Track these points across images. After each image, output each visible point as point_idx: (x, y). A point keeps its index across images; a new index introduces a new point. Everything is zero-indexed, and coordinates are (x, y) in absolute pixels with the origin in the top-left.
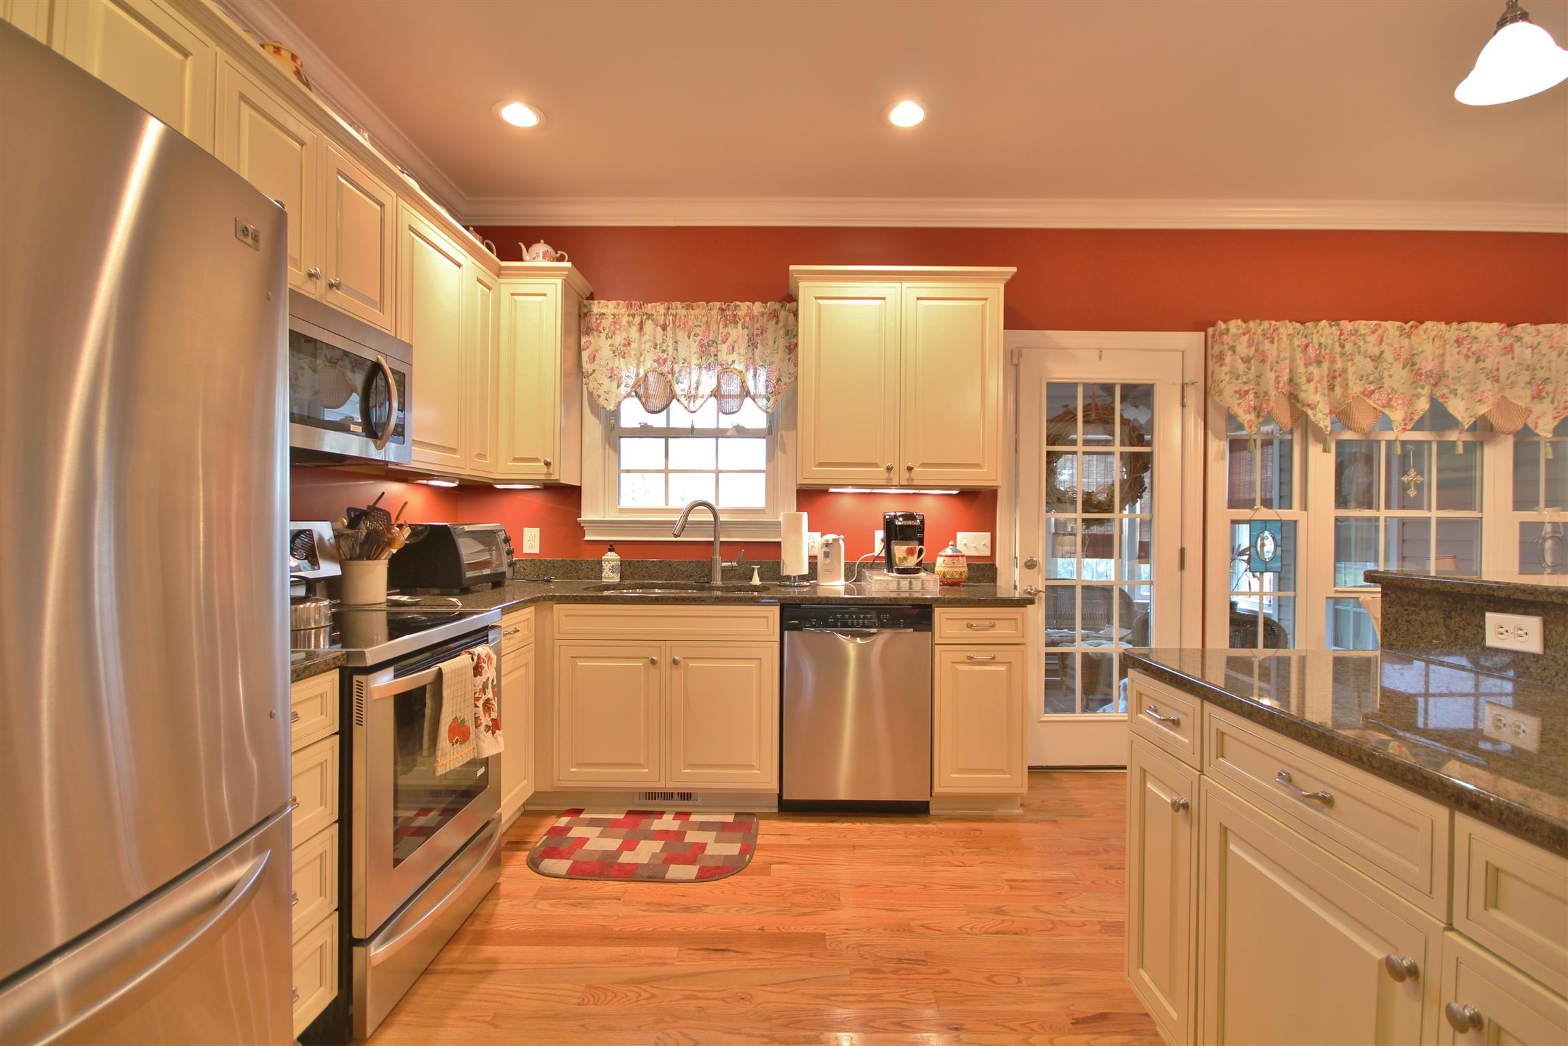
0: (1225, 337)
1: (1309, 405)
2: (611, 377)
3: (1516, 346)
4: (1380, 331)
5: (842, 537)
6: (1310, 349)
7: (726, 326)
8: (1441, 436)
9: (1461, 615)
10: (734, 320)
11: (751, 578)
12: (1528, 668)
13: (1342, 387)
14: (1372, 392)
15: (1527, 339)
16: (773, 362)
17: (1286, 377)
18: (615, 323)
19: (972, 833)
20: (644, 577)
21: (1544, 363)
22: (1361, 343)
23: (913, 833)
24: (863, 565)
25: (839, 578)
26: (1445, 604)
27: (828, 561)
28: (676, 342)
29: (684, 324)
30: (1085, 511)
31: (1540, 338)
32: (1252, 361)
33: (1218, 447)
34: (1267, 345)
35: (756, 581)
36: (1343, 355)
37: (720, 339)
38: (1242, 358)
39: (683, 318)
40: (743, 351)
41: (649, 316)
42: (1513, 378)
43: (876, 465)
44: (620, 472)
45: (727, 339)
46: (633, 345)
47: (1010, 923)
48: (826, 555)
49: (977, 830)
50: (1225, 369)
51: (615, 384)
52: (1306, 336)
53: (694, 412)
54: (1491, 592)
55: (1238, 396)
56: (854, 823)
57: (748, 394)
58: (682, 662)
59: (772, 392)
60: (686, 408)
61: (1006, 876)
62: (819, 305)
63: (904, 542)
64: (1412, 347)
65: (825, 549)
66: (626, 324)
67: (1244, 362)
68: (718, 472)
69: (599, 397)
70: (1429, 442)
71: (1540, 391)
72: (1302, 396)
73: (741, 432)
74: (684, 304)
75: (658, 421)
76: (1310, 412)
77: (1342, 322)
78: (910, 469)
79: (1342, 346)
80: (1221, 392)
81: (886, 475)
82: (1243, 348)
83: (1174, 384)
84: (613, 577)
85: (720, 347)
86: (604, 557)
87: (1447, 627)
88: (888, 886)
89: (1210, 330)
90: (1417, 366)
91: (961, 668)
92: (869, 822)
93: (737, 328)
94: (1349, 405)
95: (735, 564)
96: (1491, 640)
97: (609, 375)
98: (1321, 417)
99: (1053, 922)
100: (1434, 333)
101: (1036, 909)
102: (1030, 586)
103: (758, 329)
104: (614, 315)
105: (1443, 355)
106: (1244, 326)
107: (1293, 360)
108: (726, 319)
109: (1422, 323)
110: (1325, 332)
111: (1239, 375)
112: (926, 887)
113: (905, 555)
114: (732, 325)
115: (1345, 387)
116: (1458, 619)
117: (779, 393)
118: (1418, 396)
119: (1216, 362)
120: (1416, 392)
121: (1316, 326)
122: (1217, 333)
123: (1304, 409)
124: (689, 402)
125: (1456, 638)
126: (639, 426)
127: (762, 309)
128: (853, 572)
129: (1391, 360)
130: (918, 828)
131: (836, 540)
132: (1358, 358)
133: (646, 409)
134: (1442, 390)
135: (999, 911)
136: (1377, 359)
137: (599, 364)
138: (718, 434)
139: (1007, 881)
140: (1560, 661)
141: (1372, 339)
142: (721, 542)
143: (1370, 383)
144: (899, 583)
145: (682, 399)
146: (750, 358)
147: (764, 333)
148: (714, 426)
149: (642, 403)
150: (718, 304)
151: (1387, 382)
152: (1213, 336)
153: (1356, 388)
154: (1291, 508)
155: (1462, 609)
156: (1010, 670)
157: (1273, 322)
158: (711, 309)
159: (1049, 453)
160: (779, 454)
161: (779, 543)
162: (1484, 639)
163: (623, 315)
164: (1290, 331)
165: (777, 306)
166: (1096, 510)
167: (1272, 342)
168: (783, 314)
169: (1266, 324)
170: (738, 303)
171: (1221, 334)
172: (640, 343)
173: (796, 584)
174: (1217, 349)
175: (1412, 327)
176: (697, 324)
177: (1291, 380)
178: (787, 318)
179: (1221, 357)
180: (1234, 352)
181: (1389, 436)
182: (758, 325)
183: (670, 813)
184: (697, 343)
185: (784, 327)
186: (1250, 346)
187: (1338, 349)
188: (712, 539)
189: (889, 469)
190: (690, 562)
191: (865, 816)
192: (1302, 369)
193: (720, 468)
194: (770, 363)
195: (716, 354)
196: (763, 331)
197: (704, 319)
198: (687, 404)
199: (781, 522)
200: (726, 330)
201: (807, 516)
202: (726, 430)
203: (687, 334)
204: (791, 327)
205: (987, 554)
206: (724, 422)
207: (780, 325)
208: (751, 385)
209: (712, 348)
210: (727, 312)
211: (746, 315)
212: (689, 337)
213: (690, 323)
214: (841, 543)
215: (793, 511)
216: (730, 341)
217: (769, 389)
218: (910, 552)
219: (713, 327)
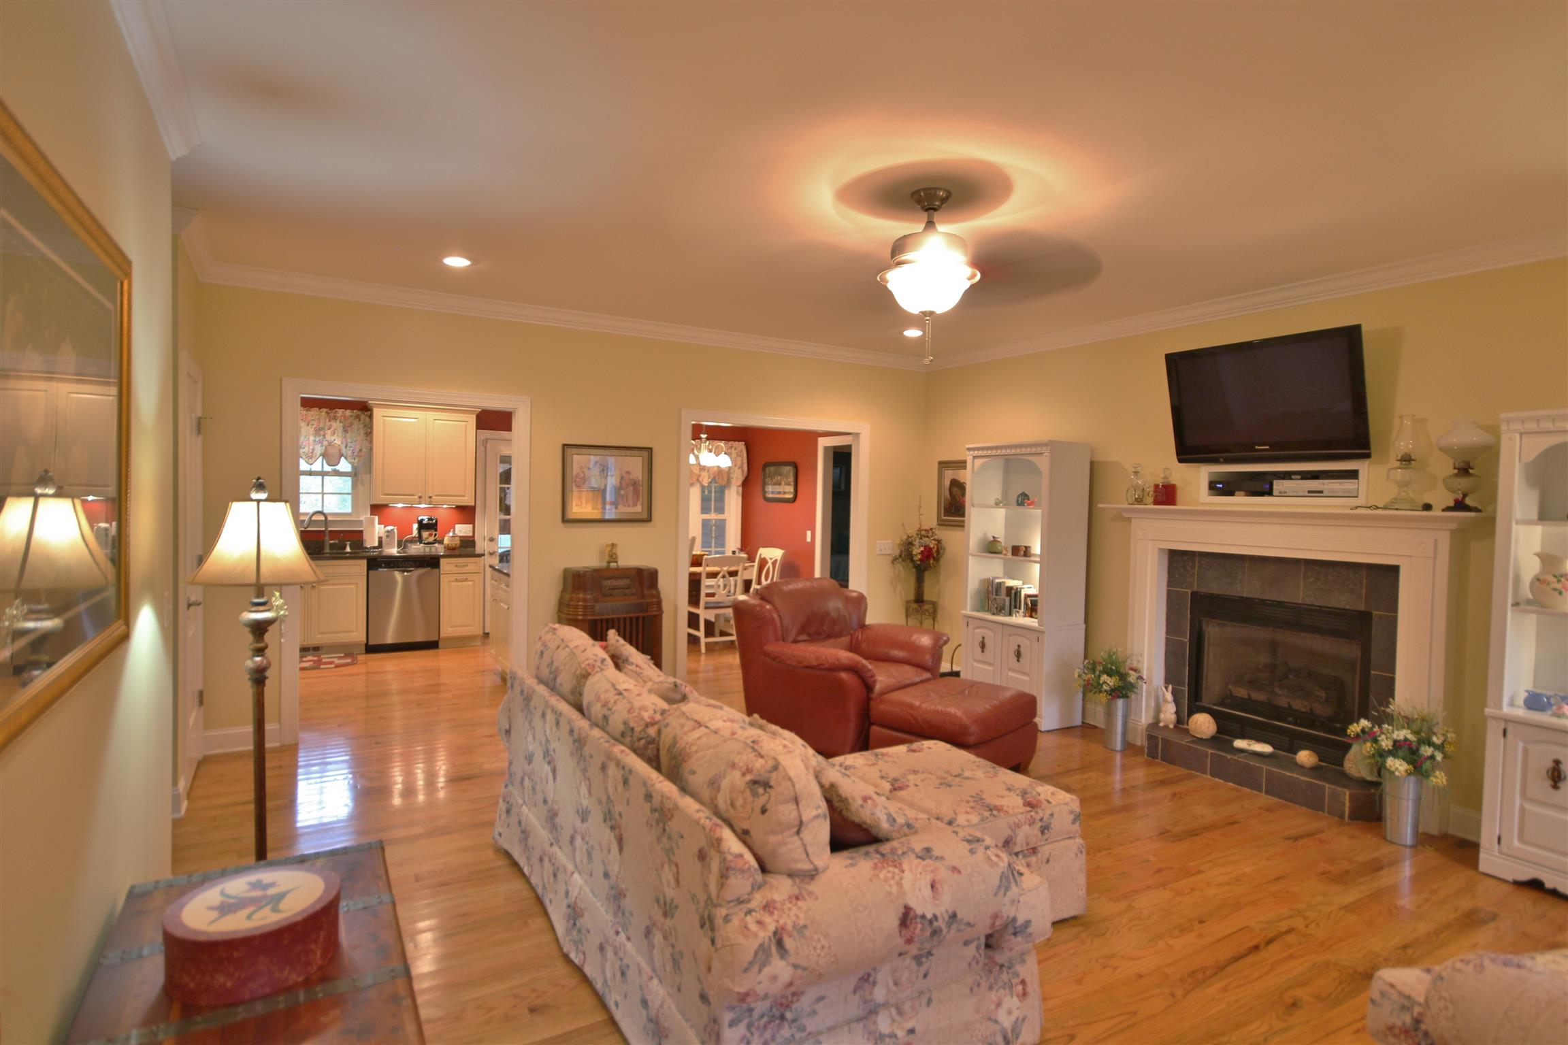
5: (396, 528)
7: (330, 421)
10: (335, 418)
11: (345, 548)
19: (457, 652)
24: (407, 541)
25: (395, 547)
27: (388, 539)
35: (350, 549)
37: (327, 427)
40: (340, 435)
43: (413, 495)
48: (387, 536)
49: (460, 651)
53: (313, 464)
56: (403, 653)
57: (343, 455)
59: (357, 456)
62: (384, 421)
63: (428, 530)
65: (387, 534)
68: (323, 494)
73: (337, 474)
78: (430, 497)
81: (418, 500)
85: (326, 432)
91: (451, 584)
92: (410, 652)
93: (336, 422)
95: (337, 542)
102: (491, 550)
103: (348, 423)
108: (330, 418)
113: (427, 536)
114: (333, 421)
117: (361, 456)
127: (351, 414)
128: (402, 544)
131: (393, 530)
138: (323, 474)
142: (331, 532)
144: (425, 549)
145: (304, 457)
146: (344, 437)
147: (352, 426)
148: (321, 470)
150: (325, 410)
156: (474, 584)
158: (321, 412)
159: (501, 488)
160: (360, 486)
161: (362, 531)
165: (359, 413)
168: (362, 417)
170: (337, 410)
173: (373, 550)
176: (313, 419)
178: (365, 418)
182: (349, 421)
183: (310, 656)
184: (313, 429)
188: (324, 529)
189: (420, 497)
191: (408, 650)
193: (325, 492)
194: (356, 441)
195: (324, 435)
196: (351, 424)
197: (317, 417)
198: (306, 459)
199: (362, 521)
200: (330, 423)
201: (377, 518)
202: (328, 472)
203: (306, 424)
204: (367, 424)
205: (471, 534)
206: (328, 468)
207: (362, 422)
208: (344, 450)
209: (322, 433)
210: (331, 414)
211: (342, 416)
212: (308, 425)
213: (309, 418)
214: (395, 531)
215: (369, 515)
216: (332, 429)
217: (355, 454)
218: (430, 535)
219: (322, 421)
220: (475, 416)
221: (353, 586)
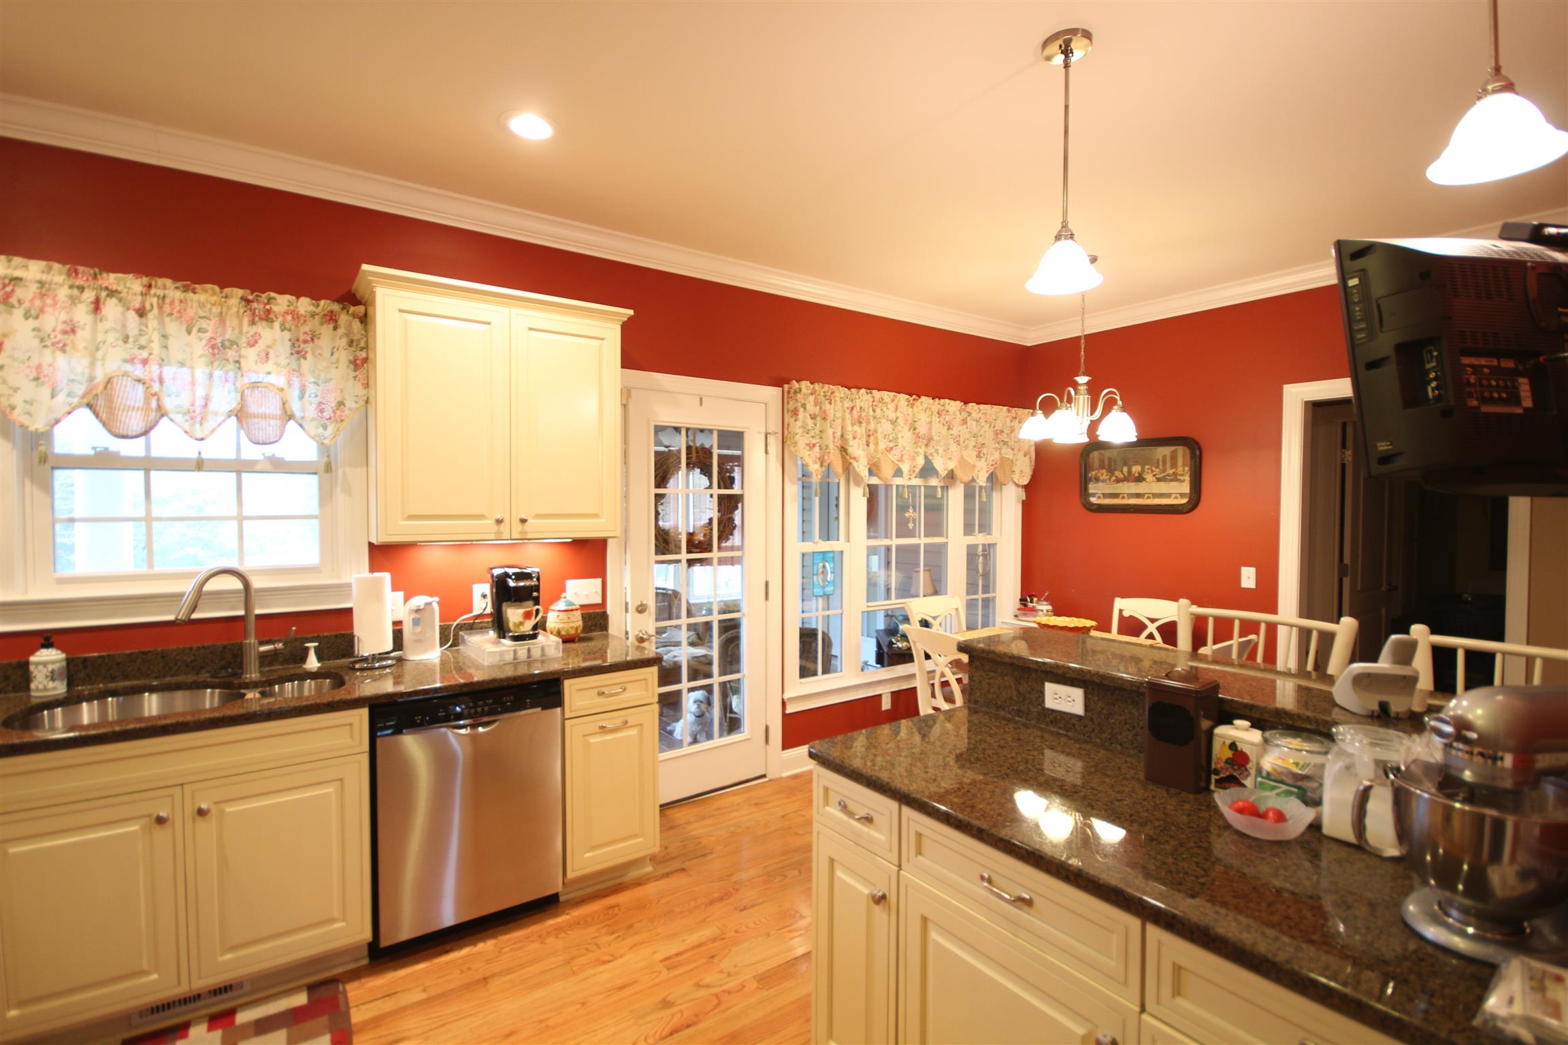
0: (798, 395)
1: (855, 459)
2: (37, 379)
3: (969, 418)
4: (896, 401)
5: (437, 599)
6: (855, 412)
7: (253, 323)
8: (926, 482)
9: (1027, 683)
10: (268, 317)
11: (304, 659)
12: (1074, 725)
13: (874, 444)
14: (891, 449)
15: (974, 415)
16: (331, 379)
17: (839, 434)
18: (42, 296)
19: (610, 912)
20: (113, 679)
21: (982, 433)
22: (885, 409)
23: (548, 934)
24: (460, 627)
25: (433, 647)
26: (1016, 673)
27: (419, 629)
28: (165, 337)
29: (179, 312)
30: (689, 552)
31: (980, 415)
32: (818, 419)
33: (793, 490)
34: (827, 406)
35: (313, 663)
36: (875, 418)
37: (244, 340)
38: (810, 415)
39: (177, 303)
40: (283, 360)
41: (112, 293)
42: (966, 442)
43: (482, 517)
44: (54, 522)
45: (256, 342)
46: (80, 333)
47: (679, 1015)
48: (416, 622)
49: (614, 907)
50: (799, 423)
51: (45, 391)
52: (852, 400)
53: (202, 439)
54: (1052, 669)
55: (808, 448)
56: (474, 944)
57: (291, 417)
58: (214, 810)
59: (330, 418)
60: (186, 432)
61: (660, 956)
62: (406, 321)
63: (518, 603)
64: (914, 415)
65: (414, 615)
66: (66, 299)
67: (812, 419)
68: (241, 519)
69: (13, 408)
70: (920, 486)
71: (980, 452)
72: (850, 450)
73: (279, 466)
74: (179, 284)
75: (132, 448)
76: (855, 464)
77: (874, 391)
78: (523, 521)
79: (874, 411)
80: (795, 444)
81: (495, 528)
82: (811, 407)
83: (760, 433)
84: (54, 689)
85: (244, 352)
86: (33, 659)
87: (1017, 690)
88: (541, 1021)
89: (786, 387)
90: (917, 431)
91: (593, 740)
92: (493, 936)
93: (272, 328)
94: (879, 459)
95: (280, 646)
96: (1050, 703)
97: (34, 374)
98: (861, 468)
99: (717, 996)
100: (926, 405)
101: (698, 986)
102: (641, 631)
103: (305, 333)
104: (42, 283)
105: (931, 422)
106: (812, 386)
107: (843, 419)
108: (254, 314)
109: (919, 397)
110: (863, 398)
111: (809, 430)
112: (583, 1004)
113: (521, 619)
114: (264, 323)
115: (877, 444)
116: (1025, 685)
117: (342, 421)
118: (917, 453)
119: (792, 417)
120: (917, 450)
121: (858, 393)
122: (792, 391)
123: (852, 461)
124: (193, 425)
125: (1024, 699)
126: (92, 452)
127: (312, 308)
128: (450, 637)
129: (902, 425)
130: (551, 925)
131: (429, 604)
132: (883, 421)
133: (110, 431)
134: (931, 450)
135: (666, 1004)
136: (894, 422)
137: (12, 357)
138: (240, 467)
139: (662, 961)
140: (1095, 722)
141: (891, 406)
142: (259, 617)
143: (890, 441)
144: (515, 652)
145: (179, 418)
146: (294, 370)
147: (316, 341)
148: (232, 456)
149: (101, 421)
150: (240, 292)
151: (901, 442)
152: (789, 392)
153: (883, 445)
154: (838, 540)
155: (1028, 678)
156: (641, 733)
157: (831, 387)
158: (226, 297)
159: (656, 495)
160: (340, 496)
161: (349, 611)
162: (1043, 701)
163: (61, 285)
164: (842, 396)
165: (336, 307)
166: (698, 550)
167: (830, 403)
168: (344, 318)
169: (826, 386)
170: (273, 294)
171: (796, 392)
172: (95, 331)
173: (377, 665)
174: (792, 405)
175: (914, 400)
176: (203, 314)
177: (842, 436)
178: (350, 323)
179: (795, 413)
180: (805, 409)
181: (898, 481)
182: (307, 328)
183: (199, 1020)
184: (204, 342)
185: (347, 335)
186: (816, 405)
187: (871, 413)
188: (241, 613)
189: (499, 522)
190: (199, 649)
191: (486, 930)
192: (849, 428)
193: (246, 513)
194: (328, 380)
195: (238, 362)
196: (313, 337)
197: (216, 310)
198: (187, 426)
199: (349, 586)
200: (253, 330)
201: (386, 576)
202: (255, 462)
203: (184, 327)
204: (357, 337)
205: (599, 600)
206: (252, 452)
207: (341, 331)
208: (295, 406)
209: (231, 354)
210: (255, 305)
211: (287, 313)
212: (189, 332)
213: (191, 312)
214: (436, 607)
215: (365, 573)
216: (261, 344)
217: (326, 415)
218: (527, 615)
219: (231, 322)
220: (619, 328)
221: (329, 789)
